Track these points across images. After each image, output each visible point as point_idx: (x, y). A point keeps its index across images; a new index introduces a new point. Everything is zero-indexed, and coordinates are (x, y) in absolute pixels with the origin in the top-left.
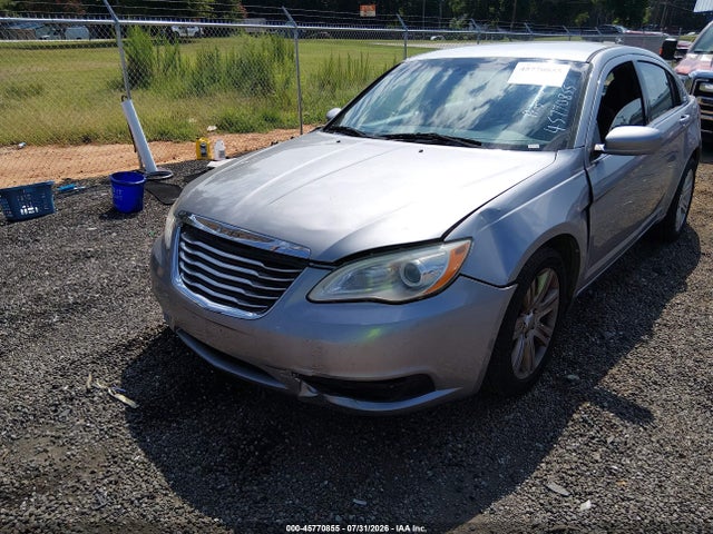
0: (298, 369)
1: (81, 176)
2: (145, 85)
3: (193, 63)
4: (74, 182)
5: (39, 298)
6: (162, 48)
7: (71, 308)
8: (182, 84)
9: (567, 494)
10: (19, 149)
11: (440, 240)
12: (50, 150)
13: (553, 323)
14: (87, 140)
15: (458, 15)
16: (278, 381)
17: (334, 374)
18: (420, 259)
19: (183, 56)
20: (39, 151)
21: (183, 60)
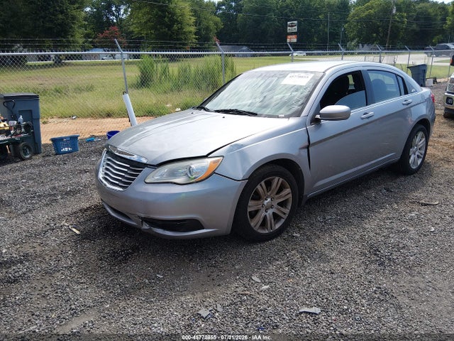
0: (139, 214)
1: (101, 134)
2: (148, 86)
3: (176, 73)
4: (95, 137)
5: (54, 188)
6: (159, 64)
7: (67, 193)
8: (168, 85)
9: (260, 281)
10: (72, 119)
11: (206, 157)
12: (88, 120)
13: (289, 206)
14: (109, 115)
15: (352, 40)
16: (133, 221)
17: (152, 216)
18: (195, 165)
19: (170, 69)
20: (84, 120)
21: (171, 72)
